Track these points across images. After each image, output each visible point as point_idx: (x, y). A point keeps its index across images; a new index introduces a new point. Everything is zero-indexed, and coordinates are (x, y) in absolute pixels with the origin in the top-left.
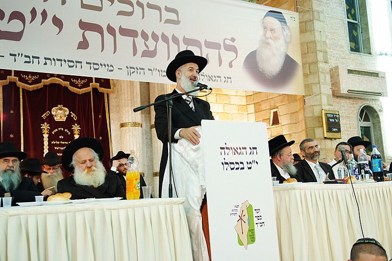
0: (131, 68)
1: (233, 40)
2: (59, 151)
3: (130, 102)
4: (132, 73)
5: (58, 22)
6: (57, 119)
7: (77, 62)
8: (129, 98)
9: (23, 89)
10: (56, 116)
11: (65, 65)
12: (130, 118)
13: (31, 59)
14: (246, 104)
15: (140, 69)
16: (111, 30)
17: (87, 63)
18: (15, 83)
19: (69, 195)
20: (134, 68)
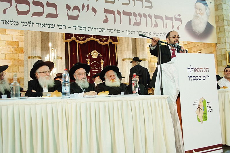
0: (128, 31)
1: (179, 15)
2: (94, 72)
3: (127, 48)
4: (129, 33)
5: (94, 10)
6: (93, 57)
7: (103, 29)
8: (127, 47)
9: (78, 43)
10: (93, 55)
11: (98, 31)
12: (127, 56)
13: (83, 28)
15: (133, 31)
16: (119, 13)
17: (108, 29)
18: (75, 40)
19: (108, 92)
20: (130, 31)
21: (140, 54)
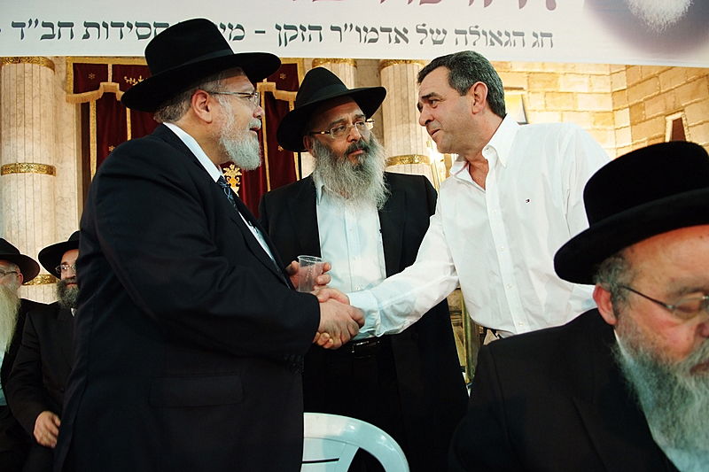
0: (286, 27)
4: (292, 39)
7: (156, 25)
11: (131, 35)
13: (56, 28)
14: (611, 110)
15: (311, 28)
18: (114, 94)
20: (294, 28)
21: (394, 139)
